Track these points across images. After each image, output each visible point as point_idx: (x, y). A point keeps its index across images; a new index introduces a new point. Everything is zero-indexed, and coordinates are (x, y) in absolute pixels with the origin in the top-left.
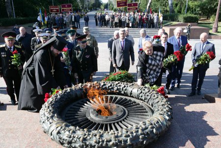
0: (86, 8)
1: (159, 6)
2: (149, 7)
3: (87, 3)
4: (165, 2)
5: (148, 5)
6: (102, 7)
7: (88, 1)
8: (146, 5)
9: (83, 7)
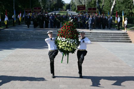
0: (47, 8)
1: (124, 8)
2: (113, 9)
3: (49, 3)
4: (130, 4)
5: (112, 7)
6: (64, 8)
7: (50, 1)
8: (111, 7)
9: (44, 7)
